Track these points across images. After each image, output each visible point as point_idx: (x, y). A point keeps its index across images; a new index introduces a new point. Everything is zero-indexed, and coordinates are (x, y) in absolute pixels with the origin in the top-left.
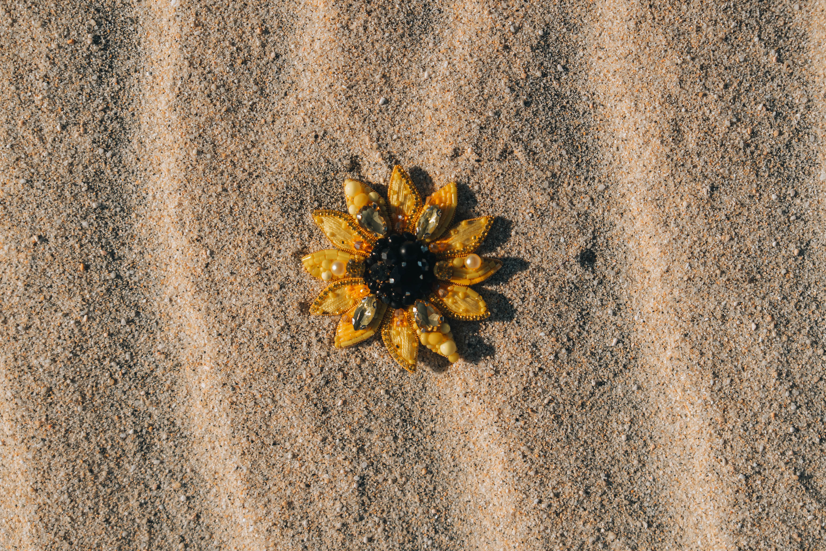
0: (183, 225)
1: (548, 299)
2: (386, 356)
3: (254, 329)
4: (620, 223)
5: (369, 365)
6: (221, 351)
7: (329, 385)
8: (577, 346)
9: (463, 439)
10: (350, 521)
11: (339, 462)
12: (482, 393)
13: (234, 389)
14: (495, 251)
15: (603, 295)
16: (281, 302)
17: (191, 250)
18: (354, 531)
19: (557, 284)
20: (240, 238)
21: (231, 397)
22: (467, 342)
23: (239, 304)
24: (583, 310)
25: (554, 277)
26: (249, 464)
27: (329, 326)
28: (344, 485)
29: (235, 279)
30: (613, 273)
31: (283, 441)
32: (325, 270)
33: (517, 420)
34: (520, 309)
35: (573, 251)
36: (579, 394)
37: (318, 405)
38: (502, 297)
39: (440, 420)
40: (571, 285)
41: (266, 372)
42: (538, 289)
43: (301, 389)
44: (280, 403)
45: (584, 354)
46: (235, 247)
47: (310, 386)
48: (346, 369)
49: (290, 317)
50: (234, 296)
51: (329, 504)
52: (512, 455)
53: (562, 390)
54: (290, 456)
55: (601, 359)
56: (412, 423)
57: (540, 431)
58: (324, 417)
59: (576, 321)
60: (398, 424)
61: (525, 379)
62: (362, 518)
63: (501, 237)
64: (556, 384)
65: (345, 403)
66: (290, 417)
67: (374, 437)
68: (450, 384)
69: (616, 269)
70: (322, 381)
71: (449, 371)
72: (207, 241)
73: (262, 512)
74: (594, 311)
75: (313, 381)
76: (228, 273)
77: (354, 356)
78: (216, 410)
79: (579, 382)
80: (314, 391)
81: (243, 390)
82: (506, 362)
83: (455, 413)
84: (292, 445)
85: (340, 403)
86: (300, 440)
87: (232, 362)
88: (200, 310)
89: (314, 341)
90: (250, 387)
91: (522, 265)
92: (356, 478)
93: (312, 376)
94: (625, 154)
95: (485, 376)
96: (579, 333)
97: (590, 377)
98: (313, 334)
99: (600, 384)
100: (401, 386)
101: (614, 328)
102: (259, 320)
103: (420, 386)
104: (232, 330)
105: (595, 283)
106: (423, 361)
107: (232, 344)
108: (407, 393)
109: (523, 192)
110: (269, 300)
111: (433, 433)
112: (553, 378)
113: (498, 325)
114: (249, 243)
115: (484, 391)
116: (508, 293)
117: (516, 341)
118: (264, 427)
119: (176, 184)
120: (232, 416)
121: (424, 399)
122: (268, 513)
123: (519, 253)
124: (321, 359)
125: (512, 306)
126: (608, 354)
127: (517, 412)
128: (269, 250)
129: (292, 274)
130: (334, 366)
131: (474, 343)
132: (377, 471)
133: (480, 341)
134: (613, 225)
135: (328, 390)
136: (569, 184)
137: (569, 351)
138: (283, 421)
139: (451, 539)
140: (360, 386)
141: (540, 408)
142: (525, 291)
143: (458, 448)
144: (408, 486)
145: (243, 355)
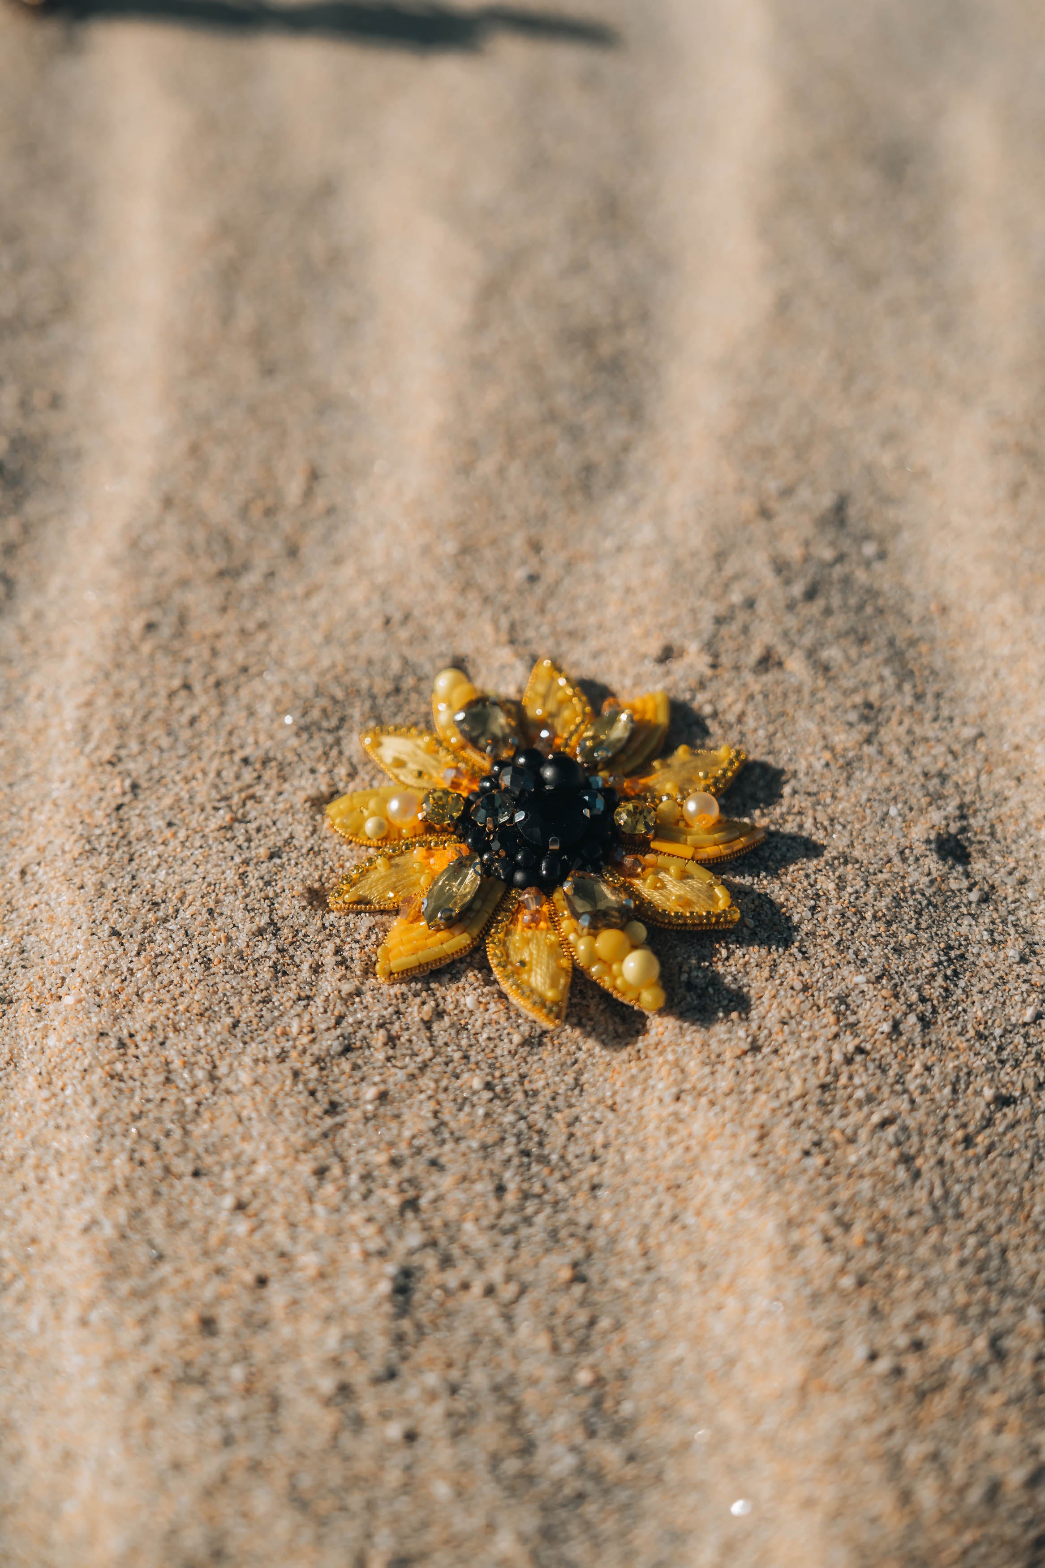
0: (86, 739)
1: (869, 915)
2: (492, 1006)
3: (195, 929)
4: (1015, 796)
5: (452, 1025)
6: (112, 966)
7: (351, 1055)
8: (942, 1017)
9: (669, 1202)
10: (359, 1378)
11: (353, 1228)
12: (719, 1092)
13: (122, 1045)
14: (750, 816)
15: (993, 923)
16: (268, 883)
17: (92, 778)
18: (368, 1407)
19: (887, 891)
20: (202, 764)
21: (111, 1063)
22: (684, 977)
23: (173, 880)
24: (951, 948)
25: (880, 877)
26: (122, 1215)
27: (368, 937)
28: (356, 1285)
29: (175, 835)
30: (1011, 881)
31: (216, 1169)
32: (373, 814)
33: (807, 1153)
34: (806, 927)
35: (918, 832)
36: (957, 1117)
37: (319, 1095)
38: (765, 900)
39: (611, 1157)
40: (918, 896)
41: (205, 1014)
42: (845, 894)
43: (282, 1057)
44: (228, 1083)
45: (961, 1034)
46: (187, 780)
47: (304, 1051)
48: (397, 1026)
49: (283, 911)
50: (164, 865)
51: (309, 1327)
52: (796, 1236)
53: (912, 1101)
54: (228, 1201)
55: (1001, 1048)
56: (543, 1160)
57: (865, 1185)
58: (329, 1121)
59: (935, 965)
60: (509, 1160)
61: (823, 1065)
62: (391, 1375)
63: (761, 795)
64: (898, 1087)
65: (383, 1097)
66: (245, 1114)
67: (446, 1182)
68: (643, 1075)
69: (1017, 875)
70: (336, 1043)
71: (640, 1045)
72: (131, 766)
73: (130, 1335)
74: (975, 951)
75: (313, 1041)
76: (162, 823)
77: (418, 1000)
78: (69, 1091)
79: (955, 1091)
80: (313, 1064)
81: (144, 1048)
82: (776, 1028)
83: (651, 1142)
84: (239, 1179)
85: (370, 1093)
86: (261, 1169)
87: (130, 990)
88: (82, 887)
89: (329, 960)
90: (162, 1044)
91: (807, 849)
92: (391, 1269)
93: (312, 1031)
94: (1013, 681)
95: (728, 1056)
96: (946, 990)
97: (979, 1082)
98: (330, 947)
99: (1003, 1101)
100: (523, 1077)
101: (1025, 987)
102: (211, 912)
103: (569, 1079)
104: (145, 928)
105: (974, 896)
106: (579, 1024)
107: (138, 954)
108: (536, 1093)
109: (806, 724)
110: (243, 876)
111: (594, 1187)
112: (891, 1073)
113: (755, 953)
114: (219, 774)
115: (723, 1085)
116: (779, 895)
117: (798, 986)
118: (177, 1134)
119: (89, 672)
120: (103, 1104)
121: (575, 1111)
122: (146, 1340)
123: (801, 827)
124: (341, 998)
125: (789, 919)
126: (1019, 1039)
127: (807, 1138)
128: (259, 790)
129: (301, 832)
130: (369, 1017)
131: (701, 982)
132: (446, 1262)
133: (715, 980)
134: (1001, 798)
135: (346, 1066)
136: (901, 723)
137: (926, 1023)
138: (226, 1124)
139: (631, 1458)
140: (424, 1067)
141: (863, 1134)
142: (817, 895)
143: (656, 1226)
144: (523, 1308)
145: (159, 978)
